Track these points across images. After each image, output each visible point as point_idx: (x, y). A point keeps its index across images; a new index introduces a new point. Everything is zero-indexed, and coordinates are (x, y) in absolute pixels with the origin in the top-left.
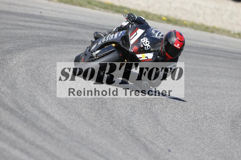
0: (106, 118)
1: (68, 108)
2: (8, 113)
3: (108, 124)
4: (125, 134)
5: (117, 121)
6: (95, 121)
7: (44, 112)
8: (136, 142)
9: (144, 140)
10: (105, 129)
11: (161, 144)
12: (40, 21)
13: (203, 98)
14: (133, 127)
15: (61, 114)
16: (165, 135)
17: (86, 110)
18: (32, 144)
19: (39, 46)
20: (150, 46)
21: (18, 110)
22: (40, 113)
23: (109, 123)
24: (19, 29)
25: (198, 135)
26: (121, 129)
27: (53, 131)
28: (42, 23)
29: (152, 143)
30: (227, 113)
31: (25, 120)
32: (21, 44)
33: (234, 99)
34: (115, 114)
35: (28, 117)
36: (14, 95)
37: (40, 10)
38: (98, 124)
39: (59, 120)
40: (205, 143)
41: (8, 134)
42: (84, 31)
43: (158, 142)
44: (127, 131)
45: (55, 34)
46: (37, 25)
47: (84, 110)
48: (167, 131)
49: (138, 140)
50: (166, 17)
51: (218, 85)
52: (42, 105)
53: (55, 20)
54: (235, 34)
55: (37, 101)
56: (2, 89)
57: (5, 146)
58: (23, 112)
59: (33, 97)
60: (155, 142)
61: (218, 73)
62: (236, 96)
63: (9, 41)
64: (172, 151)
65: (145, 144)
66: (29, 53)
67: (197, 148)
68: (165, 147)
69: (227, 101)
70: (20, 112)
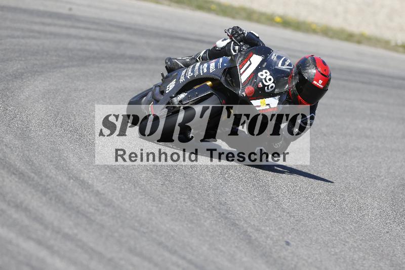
0: (181, 188)
1: (117, 171)
2: (17, 180)
3: (184, 199)
4: (213, 215)
5: (199, 193)
6: (162, 192)
7: (76, 179)
8: (232, 228)
9: (245, 225)
10: (179, 207)
11: (273, 232)
12: (69, 23)
13: (345, 154)
14: (226, 202)
15: (105, 180)
16: (280, 216)
17: (147, 173)
18: (57, 231)
19: (68, 67)
20: (273, 85)
21: (33, 175)
22: (69, 180)
23: (186, 197)
24: (34, 37)
25: (335, 217)
26: (206, 206)
27: (91, 210)
28: (73, 27)
29: (258, 230)
30: (383, 179)
31: (45, 192)
32: (37, 62)
33: (396, 156)
34: (196, 181)
35: (49, 186)
36: (25, 149)
37: (68, 6)
38: (168, 197)
39: (102, 192)
40: (347, 230)
41: (16, 215)
42: (144, 40)
43: (268, 228)
44: (216, 210)
45: (94, 46)
46: (65, 31)
47: (144, 175)
48: (283, 210)
49: (234, 224)
50: (281, 17)
51: (368, 133)
52: (73, 165)
53: (94, 23)
54: (397, 45)
55: (64, 160)
56: (6, 139)
57: (11, 235)
58: (42, 178)
59: (57, 153)
60: (263, 228)
61: (369, 112)
62: (399, 150)
63: (16, 58)
64: (292, 243)
65: (246, 231)
66: (50, 79)
67: (334, 238)
68: (281, 238)
69: (385, 160)
70: (36, 178)
